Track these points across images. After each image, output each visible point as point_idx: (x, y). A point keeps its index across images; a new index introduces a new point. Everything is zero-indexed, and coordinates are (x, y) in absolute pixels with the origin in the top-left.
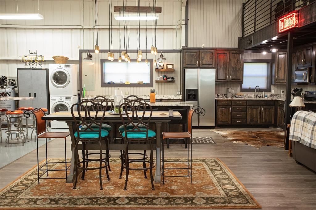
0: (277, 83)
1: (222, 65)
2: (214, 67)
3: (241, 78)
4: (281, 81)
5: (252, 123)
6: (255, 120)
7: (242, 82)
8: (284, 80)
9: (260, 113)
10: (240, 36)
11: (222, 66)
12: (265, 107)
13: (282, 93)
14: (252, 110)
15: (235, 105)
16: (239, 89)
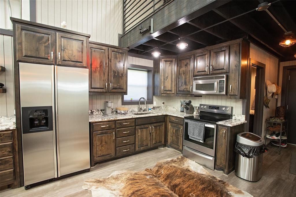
0: (163, 95)
1: (99, 67)
2: (84, 66)
3: (125, 87)
4: (168, 92)
5: (142, 148)
6: (145, 143)
7: (126, 93)
8: (171, 91)
9: (150, 133)
10: (121, 32)
11: (99, 69)
12: (155, 125)
13: (163, 105)
14: (142, 132)
15: (120, 128)
16: (120, 101)
